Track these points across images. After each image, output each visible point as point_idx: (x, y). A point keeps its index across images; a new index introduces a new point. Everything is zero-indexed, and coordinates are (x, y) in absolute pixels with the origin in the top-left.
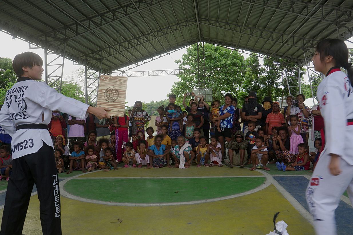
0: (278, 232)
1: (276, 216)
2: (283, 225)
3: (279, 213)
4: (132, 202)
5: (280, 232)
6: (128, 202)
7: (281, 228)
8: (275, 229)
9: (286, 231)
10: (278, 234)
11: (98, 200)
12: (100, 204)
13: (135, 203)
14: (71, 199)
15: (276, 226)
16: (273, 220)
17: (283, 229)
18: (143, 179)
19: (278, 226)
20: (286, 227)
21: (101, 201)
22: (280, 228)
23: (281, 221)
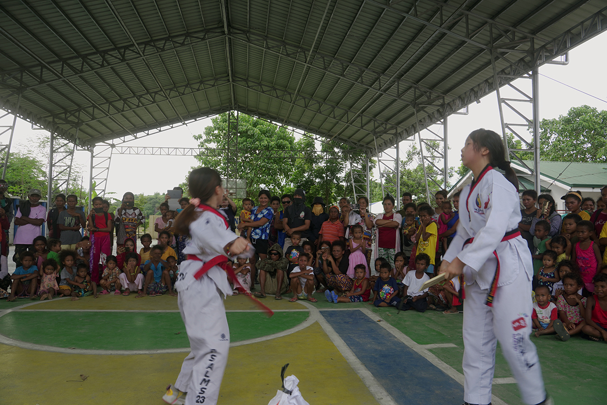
0: (285, 391)
1: (284, 369)
2: (293, 381)
3: (288, 365)
4: (106, 349)
5: (289, 390)
6: (100, 348)
7: (290, 385)
8: (283, 386)
9: (297, 388)
10: (286, 393)
11: (52, 346)
12: (54, 352)
13: (112, 349)
14: (6, 344)
15: (284, 382)
16: (280, 374)
17: (293, 386)
18: (128, 312)
19: (287, 383)
20: (297, 384)
21: (57, 347)
22: (288, 385)
23: (291, 375)
